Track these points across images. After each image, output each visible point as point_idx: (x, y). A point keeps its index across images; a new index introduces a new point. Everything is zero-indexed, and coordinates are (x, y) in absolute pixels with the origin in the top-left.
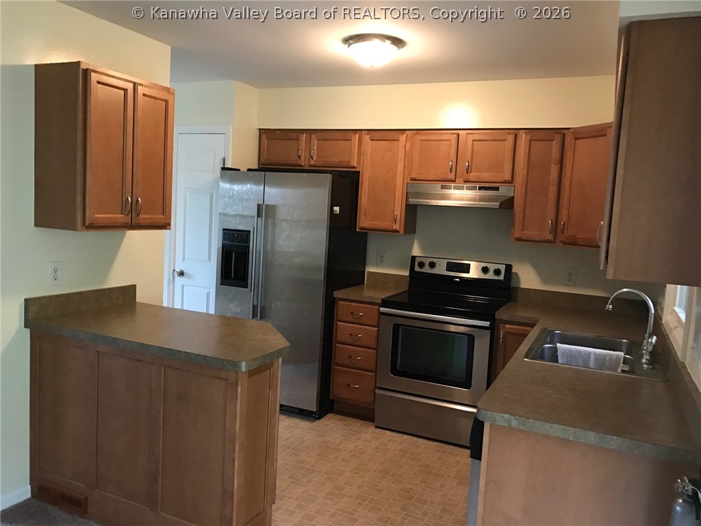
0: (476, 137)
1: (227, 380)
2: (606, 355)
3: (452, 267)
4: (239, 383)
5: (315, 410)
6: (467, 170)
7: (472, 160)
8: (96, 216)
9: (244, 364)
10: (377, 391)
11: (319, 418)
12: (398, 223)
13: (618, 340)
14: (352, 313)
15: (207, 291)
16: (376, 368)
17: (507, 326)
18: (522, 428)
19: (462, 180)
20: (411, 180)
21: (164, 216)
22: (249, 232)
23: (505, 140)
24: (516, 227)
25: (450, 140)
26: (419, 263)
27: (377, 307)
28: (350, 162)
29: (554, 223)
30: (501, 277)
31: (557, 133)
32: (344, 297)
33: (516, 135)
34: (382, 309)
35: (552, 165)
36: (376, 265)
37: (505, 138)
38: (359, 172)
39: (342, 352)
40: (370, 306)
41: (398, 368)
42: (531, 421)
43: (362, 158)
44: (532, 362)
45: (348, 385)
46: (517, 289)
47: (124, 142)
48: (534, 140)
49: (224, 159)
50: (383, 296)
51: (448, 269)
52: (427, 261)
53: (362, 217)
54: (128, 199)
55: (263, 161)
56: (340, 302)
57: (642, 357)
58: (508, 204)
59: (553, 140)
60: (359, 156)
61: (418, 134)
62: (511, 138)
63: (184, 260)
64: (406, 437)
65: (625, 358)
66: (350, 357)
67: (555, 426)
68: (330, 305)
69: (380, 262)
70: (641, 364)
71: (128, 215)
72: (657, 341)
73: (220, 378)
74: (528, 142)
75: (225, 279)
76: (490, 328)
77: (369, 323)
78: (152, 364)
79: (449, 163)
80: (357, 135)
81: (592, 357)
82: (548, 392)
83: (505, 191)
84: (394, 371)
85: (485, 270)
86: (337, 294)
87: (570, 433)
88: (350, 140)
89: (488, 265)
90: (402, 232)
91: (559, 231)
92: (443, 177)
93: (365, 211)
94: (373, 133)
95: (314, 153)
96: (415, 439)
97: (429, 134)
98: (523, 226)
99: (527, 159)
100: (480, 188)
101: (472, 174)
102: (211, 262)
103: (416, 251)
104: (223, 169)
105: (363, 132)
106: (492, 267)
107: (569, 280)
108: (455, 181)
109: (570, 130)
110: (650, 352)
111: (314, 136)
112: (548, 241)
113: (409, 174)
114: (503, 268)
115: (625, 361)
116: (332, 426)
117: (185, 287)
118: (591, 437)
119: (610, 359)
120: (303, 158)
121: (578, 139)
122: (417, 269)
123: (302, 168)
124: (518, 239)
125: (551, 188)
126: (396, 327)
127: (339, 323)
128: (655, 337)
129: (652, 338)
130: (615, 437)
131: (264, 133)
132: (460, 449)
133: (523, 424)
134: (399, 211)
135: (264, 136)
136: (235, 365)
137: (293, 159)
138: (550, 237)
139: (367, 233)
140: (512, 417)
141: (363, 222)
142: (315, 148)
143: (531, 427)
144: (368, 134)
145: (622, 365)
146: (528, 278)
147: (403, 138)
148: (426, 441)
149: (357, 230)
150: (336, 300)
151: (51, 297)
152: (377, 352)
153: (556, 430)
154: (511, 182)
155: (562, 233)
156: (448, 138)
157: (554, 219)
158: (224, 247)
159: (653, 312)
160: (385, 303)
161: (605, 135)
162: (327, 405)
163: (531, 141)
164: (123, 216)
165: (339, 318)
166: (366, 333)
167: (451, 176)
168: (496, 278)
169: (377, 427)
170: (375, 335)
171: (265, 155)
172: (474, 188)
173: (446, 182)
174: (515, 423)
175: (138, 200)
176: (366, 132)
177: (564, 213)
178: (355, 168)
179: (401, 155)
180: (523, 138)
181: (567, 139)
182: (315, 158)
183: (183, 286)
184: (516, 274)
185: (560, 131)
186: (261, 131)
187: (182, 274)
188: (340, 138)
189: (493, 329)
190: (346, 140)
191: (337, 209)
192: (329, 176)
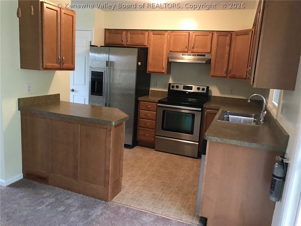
0: (197, 34)
1: (106, 129)
2: (247, 119)
3: (185, 88)
4: (112, 130)
5: (131, 144)
6: (193, 47)
7: (195, 44)
8: (48, 64)
9: (114, 122)
10: (156, 137)
11: (133, 148)
12: (164, 70)
13: (251, 114)
14: (146, 106)
15: (84, 98)
16: (156, 128)
17: (208, 110)
18: (222, 142)
19: (190, 52)
20: (170, 51)
21: (72, 65)
22: (103, 72)
23: (208, 36)
24: (212, 71)
25: (186, 35)
26: (172, 86)
27: (156, 104)
28: (144, 44)
29: (227, 69)
30: (205, 91)
31: (229, 33)
32: (142, 100)
33: (213, 33)
34: (158, 104)
35: (227, 46)
36: (154, 87)
37: (208, 35)
38: (148, 48)
39: (142, 122)
40: (153, 103)
41: (164, 127)
42: (225, 139)
43: (149, 42)
44: (221, 121)
45: (144, 134)
46: (211, 96)
47: (57, 33)
48: (220, 36)
49: (91, 42)
50: (158, 100)
51: (184, 89)
52: (175, 85)
53: (149, 67)
54: (59, 57)
55: (106, 43)
56: (141, 102)
57: (261, 119)
58: (209, 62)
59: (227, 36)
60: (148, 41)
61: (173, 32)
62: (211, 35)
63: (74, 85)
64: (167, 154)
65: (254, 120)
66: (145, 124)
67: (234, 141)
68: (137, 102)
69: (156, 86)
70: (261, 122)
71: (59, 64)
72: (266, 113)
73: (104, 128)
74: (217, 36)
75: (93, 92)
76: (201, 111)
77: (153, 110)
78: (75, 123)
79: (185, 44)
80: (147, 32)
81: (242, 120)
82: (229, 130)
83: (207, 56)
84: (163, 129)
85: (198, 89)
86: (140, 99)
87: (239, 143)
88: (144, 34)
89: (200, 87)
90: (166, 73)
91: (228, 73)
92: (183, 50)
93: (151, 64)
94: (154, 32)
95: (129, 40)
96: (171, 154)
97: (177, 32)
98: (215, 70)
99: (217, 43)
100: (198, 55)
101: (195, 49)
102: (85, 85)
103: (171, 81)
104: (91, 46)
105: (150, 31)
106: (201, 88)
107: (231, 92)
108: (188, 52)
109: (234, 32)
110: (264, 117)
111: (128, 32)
112: (224, 77)
113: (169, 49)
114: (205, 88)
115: (254, 121)
116: (138, 151)
117: (75, 96)
118: (246, 144)
119: (249, 121)
120: (124, 41)
121: (237, 35)
122: (171, 88)
123: (123, 46)
124: (212, 76)
125: (226, 55)
126: (164, 111)
127: (140, 110)
128: (266, 112)
129: (265, 112)
130: (254, 144)
131: (107, 31)
132: (189, 158)
133: (222, 141)
134: (165, 65)
135: (107, 32)
136: (110, 122)
137: (119, 42)
138: (225, 75)
139: (150, 73)
140: (218, 138)
141: (150, 69)
142: (129, 37)
143: (225, 141)
144: (151, 32)
145: (253, 122)
146: (215, 92)
147: (166, 34)
148: (175, 155)
149: (147, 72)
150: (139, 101)
151: (28, 98)
152: (156, 122)
153: (234, 142)
154: (210, 53)
155: (230, 73)
156: (185, 34)
157: (227, 67)
158: (92, 79)
159: (265, 103)
160: (160, 102)
161: (248, 34)
162: (136, 143)
163: (218, 36)
164: (57, 64)
165: (141, 108)
166: (152, 114)
167: (186, 50)
168: (203, 92)
169: (156, 150)
170: (155, 115)
171: (107, 40)
172: (195, 55)
173: (184, 52)
174: (219, 140)
175: (63, 58)
176: (151, 31)
177: (231, 65)
178: (146, 46)
179: (166, 41)
180: (215, 35)
181: (233, 36)
182: (129, 42)
183: (74, 96)
184: (210, 90)
185: (230, 32)
186: (106, 30)
187: (73, 90)
188: (140, 33)
189: (202, 111)
190: (143, 34)
191: (139, 63)
192: (137, 49)
